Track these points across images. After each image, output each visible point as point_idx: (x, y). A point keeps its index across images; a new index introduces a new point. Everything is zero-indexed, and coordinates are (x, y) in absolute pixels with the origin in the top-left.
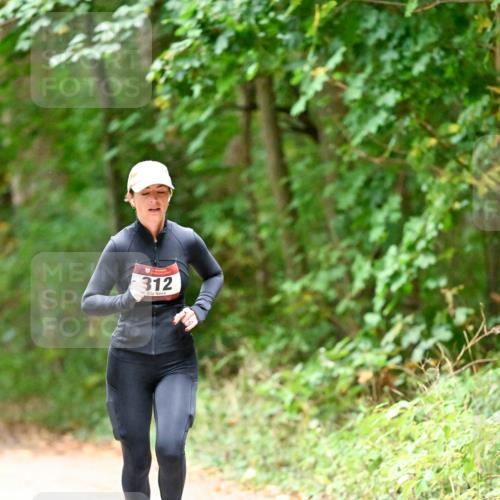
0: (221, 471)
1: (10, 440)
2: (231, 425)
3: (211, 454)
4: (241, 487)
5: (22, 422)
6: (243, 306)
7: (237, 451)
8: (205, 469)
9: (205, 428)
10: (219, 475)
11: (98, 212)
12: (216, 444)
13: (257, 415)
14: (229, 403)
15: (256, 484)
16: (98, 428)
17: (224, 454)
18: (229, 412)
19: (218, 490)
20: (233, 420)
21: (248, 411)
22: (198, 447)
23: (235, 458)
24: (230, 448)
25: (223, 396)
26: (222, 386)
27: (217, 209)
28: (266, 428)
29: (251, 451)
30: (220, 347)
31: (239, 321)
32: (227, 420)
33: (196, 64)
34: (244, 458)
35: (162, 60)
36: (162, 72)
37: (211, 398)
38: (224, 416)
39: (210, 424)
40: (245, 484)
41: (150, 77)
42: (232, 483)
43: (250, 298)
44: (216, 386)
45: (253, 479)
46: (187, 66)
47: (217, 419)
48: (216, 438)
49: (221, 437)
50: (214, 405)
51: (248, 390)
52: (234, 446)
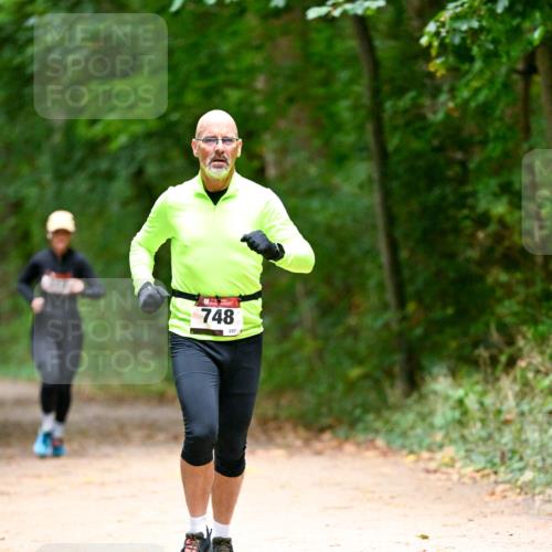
0: (496, 473)
1: (263, 438)
2: (507, 422)
3: (485, 454)
4: (518, 490)
5: (276, 418)
6: (522, 291)
7: (514, 452)
8: (478, 471)
9: (479, 425)
10: (493, 477)
11: (361, 186)
12: (490, 442)
13: (535, 411)
14: (506, 397)
15: (534, 488)
16: (360, 426)
17: (498, 454)
18: (504, 408)
19: (493, 494)
20: (508, 417)
21: (525, 407)
22: (469, 446)
23: (510, 459)
24: (506, 449)
25: (499, 391)
26: (497, 379)
27: (493, 183)
28: (546, 426)
29: (529, 452)
30: (495, 336)
31: (516, 308)
32: (503, 417)
33: (475, 24)
34: (521, 459)
35: (437, 21)
36: (437, 34)
37: (484, 393)
38: (499, 412)
39: (483, 421)
40: (521, 488)
41: (424, 41)
42: (508, 486)
43: (528, 283)
44: (491, 379)
45: (530, 482)
46: (464, 27)
47: (491, 416)
48: (490, 437)
49: (496, 436)
50: (489, 400)
51: (526, 383)
52: (510, 446)
